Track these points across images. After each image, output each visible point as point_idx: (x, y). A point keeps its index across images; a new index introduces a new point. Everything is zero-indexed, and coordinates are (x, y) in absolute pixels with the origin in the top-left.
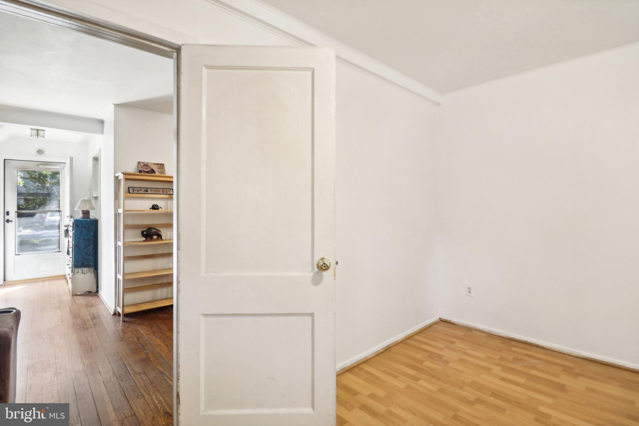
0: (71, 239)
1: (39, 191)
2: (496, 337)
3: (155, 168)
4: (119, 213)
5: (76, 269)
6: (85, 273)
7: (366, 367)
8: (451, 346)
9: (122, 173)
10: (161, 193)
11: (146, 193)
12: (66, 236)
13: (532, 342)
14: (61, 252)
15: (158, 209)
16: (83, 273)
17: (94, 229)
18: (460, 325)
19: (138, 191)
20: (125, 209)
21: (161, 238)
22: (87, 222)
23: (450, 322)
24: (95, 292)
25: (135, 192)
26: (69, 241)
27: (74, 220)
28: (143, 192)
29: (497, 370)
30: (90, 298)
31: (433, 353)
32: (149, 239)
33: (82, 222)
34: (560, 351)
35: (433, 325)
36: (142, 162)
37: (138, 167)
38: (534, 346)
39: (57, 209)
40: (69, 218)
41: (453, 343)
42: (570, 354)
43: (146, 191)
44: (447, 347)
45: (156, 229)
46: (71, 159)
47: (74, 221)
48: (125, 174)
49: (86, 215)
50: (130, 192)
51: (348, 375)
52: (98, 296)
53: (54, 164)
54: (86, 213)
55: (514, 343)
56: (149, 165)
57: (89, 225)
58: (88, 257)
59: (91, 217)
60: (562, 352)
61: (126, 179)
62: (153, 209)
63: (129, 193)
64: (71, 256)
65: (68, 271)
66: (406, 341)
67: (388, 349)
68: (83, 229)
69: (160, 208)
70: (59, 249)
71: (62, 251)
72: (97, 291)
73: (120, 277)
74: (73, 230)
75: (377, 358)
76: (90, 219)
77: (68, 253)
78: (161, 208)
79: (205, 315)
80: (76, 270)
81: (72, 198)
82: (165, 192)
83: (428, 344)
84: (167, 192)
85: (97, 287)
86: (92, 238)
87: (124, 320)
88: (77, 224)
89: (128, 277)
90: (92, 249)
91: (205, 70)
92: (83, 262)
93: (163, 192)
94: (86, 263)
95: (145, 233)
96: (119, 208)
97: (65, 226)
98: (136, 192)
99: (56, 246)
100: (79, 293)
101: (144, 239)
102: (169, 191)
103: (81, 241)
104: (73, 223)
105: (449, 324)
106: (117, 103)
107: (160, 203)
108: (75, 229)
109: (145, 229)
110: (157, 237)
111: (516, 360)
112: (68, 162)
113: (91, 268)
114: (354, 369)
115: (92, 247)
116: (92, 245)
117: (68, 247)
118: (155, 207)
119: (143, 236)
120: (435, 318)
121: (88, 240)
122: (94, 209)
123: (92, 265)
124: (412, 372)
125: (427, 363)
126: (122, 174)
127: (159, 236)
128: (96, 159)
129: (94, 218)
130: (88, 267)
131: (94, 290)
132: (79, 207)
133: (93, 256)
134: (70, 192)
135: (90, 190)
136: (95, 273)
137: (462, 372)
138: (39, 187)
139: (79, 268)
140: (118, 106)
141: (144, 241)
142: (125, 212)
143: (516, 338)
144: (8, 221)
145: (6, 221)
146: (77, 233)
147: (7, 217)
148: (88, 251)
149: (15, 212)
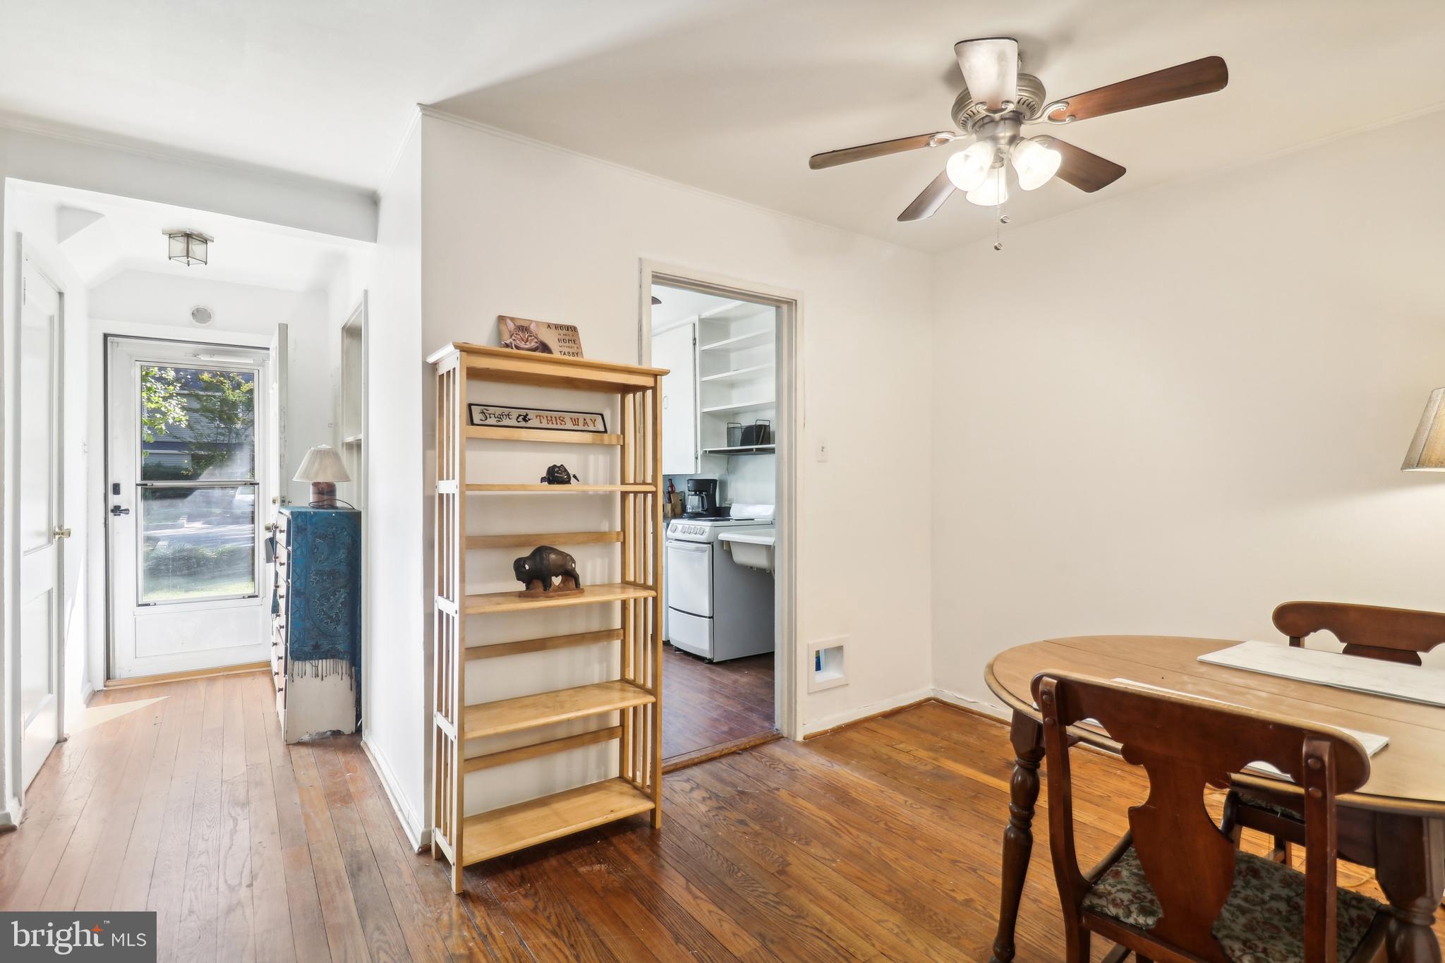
0: (283, 571)
3: (550, 339)
4: (441, 496)
5: (296, 663)
6: (324, 675)
9: (456, 347)
10: (569, 425)
11: (523, 424)
12: (268, 560)
14: (257, 596)
15: (568, 482)
16: (317, 676)
17: (348, 540)
19: (500, 418)
20: (468, 482)
21: (577, 584)
22: (328, 518)
24: (352, 733)
25: (487, 422)
26: (277, 574)
27: (292, 513)
28: (514, 423)
30: (338, 761)
32: (541, 589)
33: (314, 520)
36: (512, 319)
37: (499, 334)
39: (248, 478)
40: (278, 504)
43: (525, 419)
45: (561, 553)
46: (283, 329)
47: (290, 517)
48: (466, 350)
49: (325, 497)
50: (475, 422)
52: (362, 751)
53: (241, 352)
54: (326, 492)
56: (533, 327)
57: (334, 529)
58: (332, 626)
59: (339, 504)
61: (470, 371)
62: (550, 482)
63: (472, 424)
64: (284, 621)
68: (318, 540)
69: (573, 480)
71: (261, 595)
72: (359, 731)
73: (447, 726)
74: (288, 544)
76: (337, 508)
77: (275, 609)
78: (575, 476)
80: (298, 665)
81: (285, 446)
82: (581, 422)
84: (585, 423)
85: (359, 719)
86: (343, 568)
87: (465, 888)
88: (300, 524)
89: (475, 730)
90: (342, 603)
92: (317, 643)
93: (576, 422)
94: (326, 647)
95: (527, 567)
96: (441, 478)
97: (268, 529)
98: (492, 421)
100: (306, 738)
101: (521, 587)
102: (594, 422)
103: (313, 577)
104: (289, 522)
106: (428, 100)
107: (570, 462)
108: (295, 539)
109: (526, 553)
110: (563, 581)
112: (274, 344)
113: (340, 661)
115: (342, 595)
116: (342, 590)
117: (275, 592)
118: (556, 476)
119: (518, 579)
121: (332, 574)
122: (346, 478)
123: (345, 652)
126: (458, 353)
127: (571, 576)
128: (353, 333)
129: (346, 505)
130: (333, 657)
131: (348, 728)
132: (305, 473)
133: (346, 624)
134: (280, 427)
135: (334, 426)
136: (351, 675)
138: (220, 431)
139: (305, 659)
140: (431, 110)
141: (521, 595)
142: (468, 493)
144: (117, 510)
145: (112, 511)
146: (302, 552)
147: (114, 500)
148: (332, 608)
149: (137, 485)
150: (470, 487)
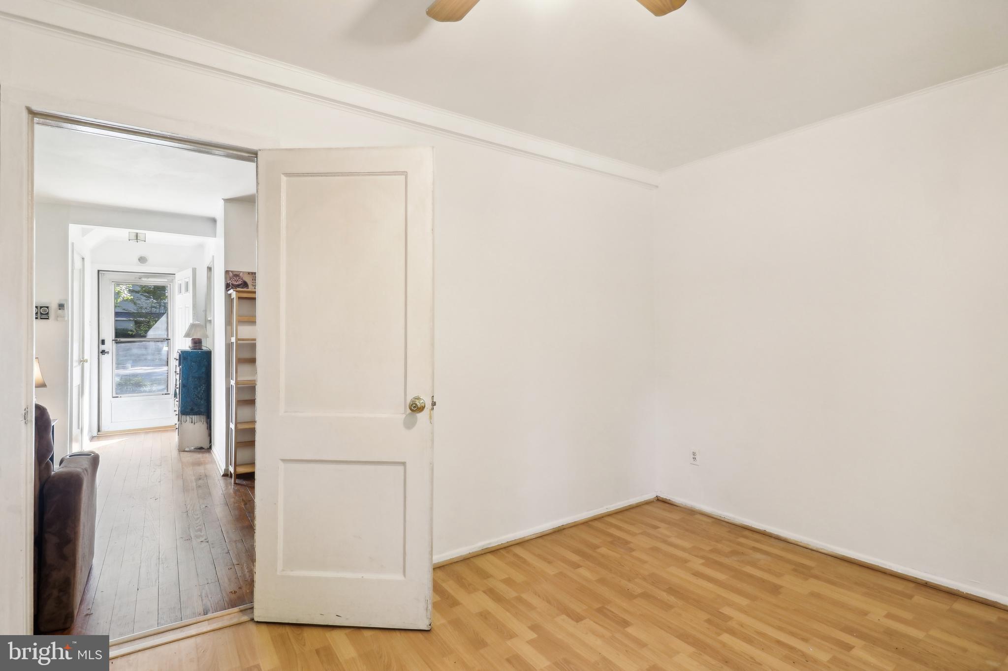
0: (178, 377)
1: (154, 310)
2: (724, 524)
4: (230, 343)
5: (183, 416)
6: (195, 422)
7: (518, 551)
8: (651, 531)
13: (772, 532)
14: (169, 394)
16: (192, 422)
17: (206, 363)
18: (683, 506)
20: (239, 338)
22: (197, 353)
23: (669, 502)
24: (208, 449)
26: (176, 380)
27: (182, 352)
29: (697, 564)
30: (199, 456)
31: (619, 538)
33: (191, 355)
34: (807, 546)
35: (643, 505)
38: (774, 538)
39: (164, 336)
41: (656, 527)
42: (820, 550)
44: (644, 533)
49: (197, 345)
51: (490, 557)
52: (211, 453)
53: (160, 276)
54: (198, 343)
55: (747, 533)
56: (242, 274)
57: (200, 358)
58: (199, 401)
59: (204, 348)
60: (810, 547)
61: (240, 298)
64: (177, 400)
65: (174, 420)
66: (590, 523)
67: (559, 531)
68: (193, 363)
70: (167, 391)
71: (171, 394)
72: (210, 447)
73: (232, 426)
74: (179, 365)
75: (540, 540)
77: (175, 395)
79: (283, 460)
80: (184, 417)
83: (619, 528)
85: (210, 442)
86: (204, 375)
87: (237, 482)
88: (185, 357)
89: (240, 427)
90: (203, 391)
91: (284, 179)
92: (192, 408)
94: (196, 410)
96: (230, 337)
99: (163, 387)
100: (187, 449)
103: (190, 379)
104: (180, 355)
105: (667, 505)
106: (226, 197)
108: (183, 363)
111: (734, 553)
113: (202, 416)
114: (501, 551)
115: (203, 387)
116: (203, 385)
117: (176, 387)
120: (650, 496)
121: (199, 378)
122: (206, 336)
123: (204, 412)
124: (575, 558)
125: (603, 550)
126: (235, 292)
128: (210, 269)
129: (207, 349)
130: (199, 414)
131: (206, 445)
133: (205, 400)
136: (207, 423)
137: (645, 562)
138: (153, 305)
139: (187, 415)
142: (239, 342)
143: (753, 526)
144: (103, 352)
145: (101, 353)
146: (186, 368)
147: (102, 347)
148: (199, 393)
149: (113, 340)
150: (239, 340)
